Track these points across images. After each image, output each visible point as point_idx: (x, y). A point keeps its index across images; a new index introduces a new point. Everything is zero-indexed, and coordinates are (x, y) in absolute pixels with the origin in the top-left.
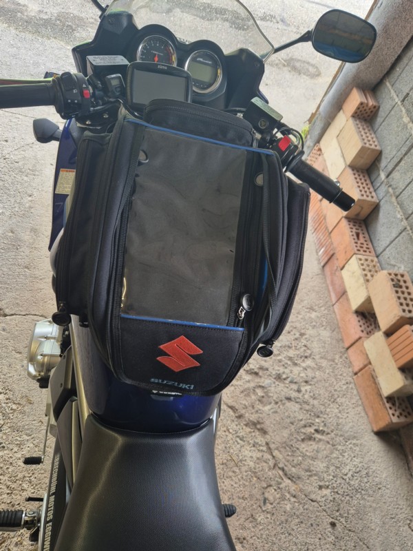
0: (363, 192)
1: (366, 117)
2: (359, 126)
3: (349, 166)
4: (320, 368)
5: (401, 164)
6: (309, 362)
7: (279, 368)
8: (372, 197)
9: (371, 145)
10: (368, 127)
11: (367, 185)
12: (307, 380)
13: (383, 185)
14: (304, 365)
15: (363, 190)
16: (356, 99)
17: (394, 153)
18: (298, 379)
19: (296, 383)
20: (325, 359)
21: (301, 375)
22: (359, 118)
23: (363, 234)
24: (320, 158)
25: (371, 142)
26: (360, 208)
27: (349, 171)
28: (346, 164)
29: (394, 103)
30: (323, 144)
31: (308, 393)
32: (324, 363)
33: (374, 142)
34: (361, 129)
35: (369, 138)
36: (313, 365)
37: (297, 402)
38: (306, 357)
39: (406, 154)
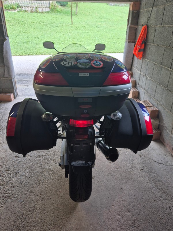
1: (131, 76)
13: (138, 87)
26: (135, 94)
29: (135, 70)
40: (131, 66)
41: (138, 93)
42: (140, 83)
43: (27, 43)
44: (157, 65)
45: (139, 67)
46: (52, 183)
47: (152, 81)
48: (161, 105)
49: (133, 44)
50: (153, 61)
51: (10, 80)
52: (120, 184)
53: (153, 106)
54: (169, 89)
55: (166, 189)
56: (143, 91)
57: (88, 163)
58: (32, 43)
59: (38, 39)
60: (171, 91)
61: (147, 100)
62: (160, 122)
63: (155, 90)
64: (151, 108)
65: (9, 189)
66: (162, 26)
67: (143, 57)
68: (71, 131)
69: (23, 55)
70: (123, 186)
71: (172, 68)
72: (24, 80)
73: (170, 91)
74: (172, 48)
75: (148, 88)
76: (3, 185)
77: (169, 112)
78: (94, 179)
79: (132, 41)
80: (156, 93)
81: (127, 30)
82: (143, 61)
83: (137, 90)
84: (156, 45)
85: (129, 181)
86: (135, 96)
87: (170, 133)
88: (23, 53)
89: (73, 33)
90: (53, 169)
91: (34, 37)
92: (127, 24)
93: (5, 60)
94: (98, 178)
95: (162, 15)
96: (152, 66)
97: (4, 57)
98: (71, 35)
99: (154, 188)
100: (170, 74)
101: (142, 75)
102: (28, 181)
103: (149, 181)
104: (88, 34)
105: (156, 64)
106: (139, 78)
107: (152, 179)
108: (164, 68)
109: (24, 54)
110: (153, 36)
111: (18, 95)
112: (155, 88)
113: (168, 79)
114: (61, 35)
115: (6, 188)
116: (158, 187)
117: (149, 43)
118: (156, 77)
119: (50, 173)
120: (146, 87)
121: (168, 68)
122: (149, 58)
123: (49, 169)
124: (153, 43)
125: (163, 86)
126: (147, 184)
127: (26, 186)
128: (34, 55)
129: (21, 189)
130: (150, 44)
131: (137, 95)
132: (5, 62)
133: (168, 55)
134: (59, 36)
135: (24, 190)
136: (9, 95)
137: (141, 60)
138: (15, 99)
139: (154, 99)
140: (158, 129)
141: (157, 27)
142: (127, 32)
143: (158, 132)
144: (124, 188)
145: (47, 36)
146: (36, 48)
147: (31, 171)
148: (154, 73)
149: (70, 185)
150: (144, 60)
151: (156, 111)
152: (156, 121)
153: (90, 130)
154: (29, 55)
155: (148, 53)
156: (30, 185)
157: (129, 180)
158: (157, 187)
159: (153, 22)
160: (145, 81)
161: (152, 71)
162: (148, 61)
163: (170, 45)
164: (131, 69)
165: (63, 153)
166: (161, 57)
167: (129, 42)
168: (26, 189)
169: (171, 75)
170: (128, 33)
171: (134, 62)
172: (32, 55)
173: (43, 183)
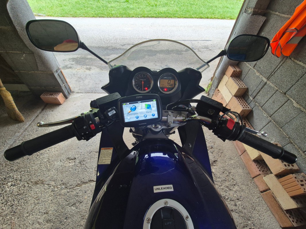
0: (244, 106)
1: (237, 76)
2: (235, 80)
3: (234, 96)
4: (243, 190)
5: (260, 93)
6: (236, 188)
7: (223, 193)
8: (248, 108)
9: (242, 86)
10: (238, 79)
11: (244, 102)
12: (238, 198)
13: (252, 102)
14: (234, 190)
15: (243, 105)
16: (231, 70)
17: (255, 88)
18: (234, 198)
19: (233, 200)
20: (244, 185)
21: (235, 196)
22: (234, 77)
23: (247, 123)
24: (219, 94)
25: (242, 85)
26: (244, 113)
27: (234, 98)
28: (232, 95)
29: (249, 68)
30: (219, 88)
31: (240, 206)
32: (244, 187)
33: (243, 85)
34: (236, 81)
35: (241, 84)
36: (238, 189)
37: (236, 212)
38: (234, 185)
39: (262, 88)
45: (266, 69)
49: (263, 19)
51: (52, 75)
79: (260, 11)
111: (73, 91)
132: (28, 46)
136: (55, 96)
138: (67, 99)
150: (289, 61)
167: (255, 13)
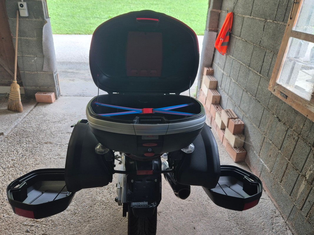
40: (211, 61)
41: (220, 98)
42: (222, 85)
43: (73, 17)
44: (243, 66)
45: (222, 64)
46: (106, 220)
47: (238, 85)
48: (247, 118)
49: (215, 34)
50: (240, 60)
51: (51, 75)
52: (192, 222)
53: (238, 118)
54: (258, 99)
55: (249, 229)
56: (226, 96)
57: (152, 204)
58: (79, 16)
59: (88, 11)
60: (260, 102)
61: (231, 109)
62: (245, 140)
63: (241, 97)
64: (235, 120)
65: (49, 229)
66: (252, 17)
67: (227, 52)
68: (131, 163)
69: (67, 34)
70: (195, 225)
71: (262, 73)
72: (69, 72)
73: (258, 101)
74: (262, 47)
75: (233, 94)
76: (41, 223)
77: (257, 128)
78: (159, 215)
79: (213, 29)
80: (242, 102)
81: (208, 14)
82: (226, 57)
83: (219, 95)
84: (243, 40)
85: (204, 218)
86: (216, 102)
87: (257, 155)
88: (67, 31)
89: (137, 4)
90: (107, 201)
91: (84, 8)
92: (207, 6)
93: (44, 48)
94: (165, 214)
95: (252, 3)
96: (238, 66)
97: (43, 45)
98: (133, 7)
99: (235, 228)
100: (259, 80)
101: (225, 75)
102: (73, 217)
103: (229, 218)
104: (157, 6)
105: (243, 64)
106: (221, 79)
107: (232, 216)
108: (253, 71)
109: (69, 33)
110: (240, 28)
111: (61, 94)
112: (240, 95)
113: (257, 86)
114: (120, 6)
115: (45, 227)
116: (240, 226)
117: (235, 35)
118: (242, 81)
119: (103, 206)
120: (229, 91)
121: (257, 73)
122: (234, 55)
123: (101, 201)
124: (240, 37)
125: (251, 94)
126: (226, 222)
127: (72, 225)
128: (83, 34)
129: (64, 228)
130: (236, 37)
131: (218, 100)
132: (44, 51)
133: (257, 56)
134: (118, 8)
135: (69, 230)
136: (48, 94)
137: (225, 56)
138: (57, 100)
139: (239, 109)
140: (242, 148)
141: (245, 17)
142: (207, 17)
143: (243, 152)
144: (197, 228)
145: (101, 7)
146: (85, 24)
147: (78, 204)
148: (239, 76)
149: (128, 223)
150: (228, 56)
151: (240, 125)
152: (241, 138)
153: (156, 162)
154: (75, 34)
155: (233, 48)
156: (77, 223)
157: (204, 216)
158: (238, 226)
159: (241, 9)
160: (229, 84)
161: (238, 72)
162: (233, 59)
163: (260, 44)
164: (211, 66)
165: (121, 185)
166: (248, 56)
167: (210, 30)
168: (71, 228)
169: (260, 82)
170: (209, 19)
171: (215, 56)
172: (80, 34)
173: (94, 221)
